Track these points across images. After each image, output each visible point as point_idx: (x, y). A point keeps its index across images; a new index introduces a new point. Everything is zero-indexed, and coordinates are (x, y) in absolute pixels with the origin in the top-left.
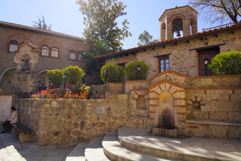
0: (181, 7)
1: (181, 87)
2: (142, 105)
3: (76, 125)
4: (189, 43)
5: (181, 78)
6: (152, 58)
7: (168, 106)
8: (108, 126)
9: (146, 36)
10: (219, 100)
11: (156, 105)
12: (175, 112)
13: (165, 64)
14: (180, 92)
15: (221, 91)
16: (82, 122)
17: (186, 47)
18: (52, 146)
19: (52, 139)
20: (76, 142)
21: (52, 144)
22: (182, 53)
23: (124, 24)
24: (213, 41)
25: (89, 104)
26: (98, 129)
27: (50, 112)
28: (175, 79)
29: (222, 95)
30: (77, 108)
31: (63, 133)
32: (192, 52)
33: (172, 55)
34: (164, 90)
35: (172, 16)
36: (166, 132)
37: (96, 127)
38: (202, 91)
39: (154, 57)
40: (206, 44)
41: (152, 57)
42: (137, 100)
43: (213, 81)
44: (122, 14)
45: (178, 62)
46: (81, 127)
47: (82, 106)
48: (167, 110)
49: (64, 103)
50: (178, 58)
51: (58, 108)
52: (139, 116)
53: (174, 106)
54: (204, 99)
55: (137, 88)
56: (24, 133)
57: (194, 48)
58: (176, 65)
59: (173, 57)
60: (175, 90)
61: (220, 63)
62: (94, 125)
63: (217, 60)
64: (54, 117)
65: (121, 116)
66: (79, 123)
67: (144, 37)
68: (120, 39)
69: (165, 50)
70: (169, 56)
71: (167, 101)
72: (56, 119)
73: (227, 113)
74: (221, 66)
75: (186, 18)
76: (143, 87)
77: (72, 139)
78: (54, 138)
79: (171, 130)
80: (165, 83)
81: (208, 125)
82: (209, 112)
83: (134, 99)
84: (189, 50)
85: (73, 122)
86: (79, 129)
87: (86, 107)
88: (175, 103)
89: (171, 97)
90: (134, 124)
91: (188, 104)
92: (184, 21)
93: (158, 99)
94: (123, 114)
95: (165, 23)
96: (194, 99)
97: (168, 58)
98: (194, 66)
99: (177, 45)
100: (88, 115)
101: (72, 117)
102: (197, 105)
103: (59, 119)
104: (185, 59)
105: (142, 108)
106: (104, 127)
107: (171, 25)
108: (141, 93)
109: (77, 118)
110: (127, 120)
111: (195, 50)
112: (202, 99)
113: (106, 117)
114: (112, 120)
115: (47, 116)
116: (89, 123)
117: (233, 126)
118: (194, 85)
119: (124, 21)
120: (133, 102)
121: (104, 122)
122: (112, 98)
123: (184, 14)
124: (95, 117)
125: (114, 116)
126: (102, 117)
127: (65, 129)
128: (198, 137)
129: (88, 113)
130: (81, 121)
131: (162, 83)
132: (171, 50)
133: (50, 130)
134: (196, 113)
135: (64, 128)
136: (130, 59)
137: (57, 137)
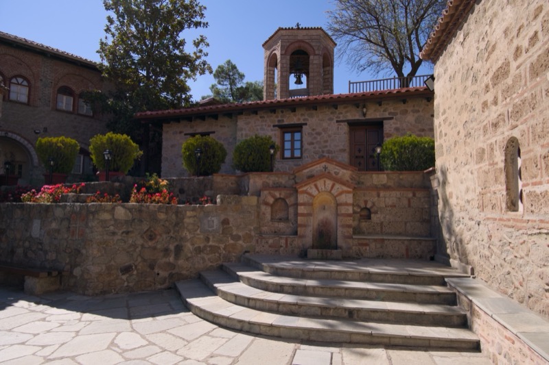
0: (308, 28)
1: (349, 187)
2: (280, 215)
3: (166, 251)
4: (336, 108)
5: (345, 171)
6: (269, 128)
7: (327, 215)
8: (224, 252)
9: (231, 74)
10: (395, 206)
11: (309, 215)
12: (338, 224)
13: (292, 141)
14: (347, 195)
15: (398, 193)
16: (178, 245)
17: (332, 116)
18: (117, 293)
19: (117, 281)
20: (167, 281)
21: (117, 290)
22: (325, 125)
23: (197, 44)
24: (375, 111)
25: (190, 213)
26: (206, 257)
27: (112, 228)
28: (337, 173)
29: (399, 198)
30: (167, 220)
31: (140, 267)
32: (340, 125)
33: (307, 127)
34: (323, 189)
35: (291, 44)
36: (329, 254)
37: (202, 255)
38: (374, 193)
39: (274, 126)
40: (364, 115)
41: (269, 126)
42: (272, 206)
43: (388, 178)
44: (197, 24)
45: (319, 139)
46: (175, 255)
47: (177, 216)
48: (326, 222)
49: (140, 211)
50: (319, 134)
51: (127, 221)
52: (276, 233)
53: (337, 215)
54: (376, 204)
55: (271, 186)
56: (47, 274)
57: (345, 119)
58: (315, 145)
59: (310, 131)
60: (340, 190)
61: (395, 153)
62: (199, 250)
63: (390, 146)
64: (120, 238)
65: (247, 233)
66: (172, 247)
67: (227, 74)
68: (186, 77)
69: (295, 115)
70: (302, 127)
71: (326, 207)
72: (125, 242)
73: (406, 223)
74: (396, 156)
75: (317, 52)
76: (281, 183)
77: (159, 276)
78: (121, 279)
79: (335, 251)
80: (325, 179)
81: (383, 240)
82: (382, 223)
83: (266, 204)
84: (337, 121)
85: (159, 246)
86: (171, 259)
87: (184, 219)
88: (339, 212)
89: (333, 201)
90: (270, 246)
91: (355, 212)
92: (311, 57)
93: (311, 205)
94: (250, 230)
95: (275, 54)
96: (363, 205)
97: (300, 131)
98: (344, 150)
99: (316, 110)
100: (188, 234)
101: (158, 237)
102: (367, 213)
103: (131, 242)
104: (330, 136)
105: (280, 220)
106: (217, 255)
107: (288, 62)
108: (280, 194)
109: (168, 239)
110: (257, 241)
111: (346, 123)
112: (374, 204)
113: (221, 236)
114: (232, 242)
115: (105, 237)
116: (191, 247)
117: (414, 240)
118: (363, 183)
119: (200, 38)
120: (266, 209)
121: (217, 245)
122: (231, 203)
123: (313, 44)
124: (202, 236)
125: (234, 233)
126: (214, 237)
127: (144, 260)
128: (369, 258)
129: (188, 230)
130: (176, 244)
131: (320, 179)
132: (306, 117)
133: (113, 263)
134: (364, 224)
135: (142, 258)
136: (221, 126)
137: (128, 275)
